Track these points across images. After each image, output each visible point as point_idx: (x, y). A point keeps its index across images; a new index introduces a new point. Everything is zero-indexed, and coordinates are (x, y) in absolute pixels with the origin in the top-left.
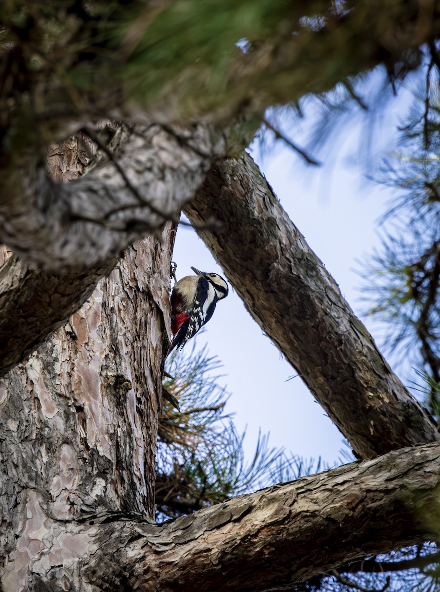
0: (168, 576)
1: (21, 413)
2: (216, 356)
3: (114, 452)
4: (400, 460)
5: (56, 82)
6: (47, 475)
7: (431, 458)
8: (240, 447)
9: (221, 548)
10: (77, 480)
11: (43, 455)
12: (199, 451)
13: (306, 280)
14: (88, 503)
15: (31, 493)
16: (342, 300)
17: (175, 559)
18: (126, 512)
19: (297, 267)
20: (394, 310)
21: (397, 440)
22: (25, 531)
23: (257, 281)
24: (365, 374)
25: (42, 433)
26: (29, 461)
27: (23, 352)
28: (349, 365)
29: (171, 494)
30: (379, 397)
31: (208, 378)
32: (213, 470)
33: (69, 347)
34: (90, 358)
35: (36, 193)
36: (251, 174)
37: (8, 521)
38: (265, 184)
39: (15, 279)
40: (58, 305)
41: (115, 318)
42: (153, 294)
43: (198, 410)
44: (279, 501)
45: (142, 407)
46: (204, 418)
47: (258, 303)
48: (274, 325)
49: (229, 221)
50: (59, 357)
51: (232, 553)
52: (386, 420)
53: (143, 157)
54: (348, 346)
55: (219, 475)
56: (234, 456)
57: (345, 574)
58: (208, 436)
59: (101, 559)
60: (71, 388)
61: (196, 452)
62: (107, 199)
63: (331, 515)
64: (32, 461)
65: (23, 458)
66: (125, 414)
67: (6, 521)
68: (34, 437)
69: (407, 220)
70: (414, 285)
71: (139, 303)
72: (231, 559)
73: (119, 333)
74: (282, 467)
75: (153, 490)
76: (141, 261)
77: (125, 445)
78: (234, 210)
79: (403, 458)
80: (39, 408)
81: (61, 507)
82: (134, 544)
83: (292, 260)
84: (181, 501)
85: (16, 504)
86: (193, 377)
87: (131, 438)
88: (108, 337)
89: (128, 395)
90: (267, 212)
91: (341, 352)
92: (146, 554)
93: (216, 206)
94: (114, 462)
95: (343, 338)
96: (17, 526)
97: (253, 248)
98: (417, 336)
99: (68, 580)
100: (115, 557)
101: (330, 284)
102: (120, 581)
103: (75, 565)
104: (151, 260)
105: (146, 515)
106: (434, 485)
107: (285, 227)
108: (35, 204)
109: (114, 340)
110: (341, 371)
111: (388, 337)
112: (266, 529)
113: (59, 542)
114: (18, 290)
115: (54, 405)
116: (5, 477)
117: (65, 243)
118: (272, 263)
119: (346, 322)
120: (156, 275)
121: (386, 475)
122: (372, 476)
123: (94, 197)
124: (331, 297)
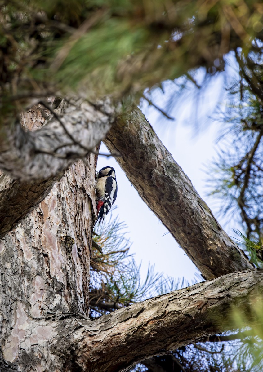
0: (97, 349)
1: (13, 258)
2: (124, 222)
3: (65, 279)
4: (226, 281)
5: (24, 76)
6: (28, 293)
7: (244, 279)
8: (138, 272)
9: (126, 332)
10: (45, 295)
11: (26, 282)
12: (115, 275)
13: (173, 178)
14: (51, 308)
15: (19, 304)
16: (193, 189)
17: (101, 339)
18: (73, 313)
19: (168, 171)
20: (225, 192)
21: (226, 268)
22: (16, 325)
23: (145, 180)
24: (207, 231)
25: (25, 270)
26: (17, 285)
27: (12, 225)
28: (198, 226)
29: (100, 300)
30: (215, 244)
31: (119, 234)
32: (123, 286)
33: (39, 221)
34: (51, 226)
35: (15, 138)
36: (141, 120)
37: (6, 320)
38: (148, 125)
39: (7, 184)
40: (32, 198)
41: (64, 203)
42: (86, 189)
43: (114, 253)
44: (158, 305)
45: (81, 253)
46: (117, 257)
47: (146, 192)
48: (155, 204)
49: (128, 146)
50: (34, 226)
51: (133, 335)
52: (220, 256)
53: (76, 115)
54: (197, 215)
55: (126, 289)
56: (135, 278)
57: (199, 343)
58: (120, 267)
59: (59, 340)
60: (40, 243)
61: (114, 276)
62: (56, 140)
63: (188, 313)
64: (19, 286)
65: (14, 284)
66: (71, 258)
67: (5, 320)
68: (20, 272)
69: (232, 141)
70: (236, 177)
71: (78, 195)
72: (132, 339)
73: (67, 212)
74: (162, 283)
75: (88, 300)
76: (79, 171)
77: (72, 275)
78: (131, 140)
79: (228, 279)
80: (23, 255)
81: (36, 311)
82: (78, 331)
83: (164, 167)
84: (105, 304)
85: (11, 310)
86: (111, 234)
87: (75, 271)
88: (61, 214)
89: (73, 247)
90: (150, 141)
91: (193, 219)
92: (85, 337)
93: (121, 138)
94: (66, 285)
95: (194, 211)
96: (11, 322)
97: (142, 161)
98: (238, 206)
99: (41, 352)
100: (67, 339)
101: (186, 181)
102: (70, 352)
103: (45, 343)
104: (84, 170)
105: (84, 315)
106: (246, 295)
107: (161, 149)
108: (15, 144)
109: (64, 216)
110: (193, 229)
111: (222, 207)
112: (151, 321)
113: (35, 331)
114: (9, 190)
115: (31, 253)
116: (4, 295)
117: (32, 166)
118: (153, 169)
119: (196, 202)
120: (88, 178)
121: (218, 289)
122: (211, 290)
123: (48, 139)
124: (187, 188)
